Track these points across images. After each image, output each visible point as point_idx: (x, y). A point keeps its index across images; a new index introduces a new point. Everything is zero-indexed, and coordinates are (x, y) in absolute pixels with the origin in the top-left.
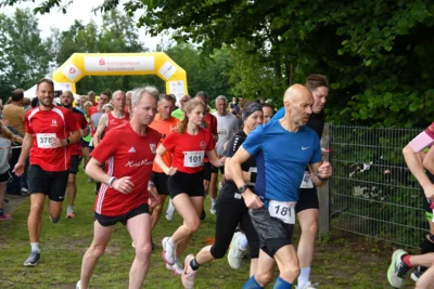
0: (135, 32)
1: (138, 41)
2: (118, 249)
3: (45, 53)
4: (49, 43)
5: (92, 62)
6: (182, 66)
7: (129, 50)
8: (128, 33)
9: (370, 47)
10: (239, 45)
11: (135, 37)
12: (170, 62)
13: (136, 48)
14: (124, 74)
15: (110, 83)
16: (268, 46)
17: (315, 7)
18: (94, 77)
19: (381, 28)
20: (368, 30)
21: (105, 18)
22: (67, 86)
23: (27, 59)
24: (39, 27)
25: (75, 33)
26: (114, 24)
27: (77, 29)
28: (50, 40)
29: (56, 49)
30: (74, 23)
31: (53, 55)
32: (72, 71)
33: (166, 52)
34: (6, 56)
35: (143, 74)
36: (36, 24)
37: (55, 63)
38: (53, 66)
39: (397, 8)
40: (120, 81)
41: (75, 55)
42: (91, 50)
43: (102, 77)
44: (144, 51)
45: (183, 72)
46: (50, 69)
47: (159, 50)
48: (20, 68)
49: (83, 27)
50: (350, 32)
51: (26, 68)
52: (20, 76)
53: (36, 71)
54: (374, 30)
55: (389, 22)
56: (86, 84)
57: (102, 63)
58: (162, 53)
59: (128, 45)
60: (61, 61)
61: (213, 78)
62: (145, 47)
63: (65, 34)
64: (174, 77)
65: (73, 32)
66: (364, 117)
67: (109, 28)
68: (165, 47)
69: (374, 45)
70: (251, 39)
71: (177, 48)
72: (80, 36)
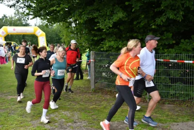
1: (28, 22)
6: (44, 31)
7: (24, 25)
8: (24, 20)
9: (105, 26)
10: (63, 24)
11: (26, 21)
12: (39, 30)
13: (27, 25)
14: (22, 34)
16: (73, 25)
17: (88, 11)
18: (11, 35)
19: (109, 20)
20: (105, 20)
21: (15, 14)
22: (1, 38)
26: (18, 16)
27: (5, 18)
30: (3, 16)
32: (3, 33)
39: (114, 13)
40: (21, 36)
41: (4, 27)
42: (11, 26)
44: (31, 26)
45: (44, 34)
47: (36, 26)
49: (7, 17)
50: (99, 21)
54: (107, 20)
55: (112, 18)
57: (14, 30)
59: (24, 24)
61: (55, 36)
62: (30, 24)
64: (41, 35)
65: (3, 19)
66: (105, 50)
67: (16, 18)
68: (38, 25)
69: (107, 25)
70: (67, 22)
71: (42, 25)
72: (6, 20)
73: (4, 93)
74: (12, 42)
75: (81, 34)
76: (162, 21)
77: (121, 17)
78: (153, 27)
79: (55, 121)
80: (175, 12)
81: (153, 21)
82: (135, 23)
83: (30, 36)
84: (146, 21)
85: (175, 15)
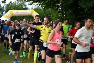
0: (26, 4)
1: (27, 7)
2: (22, 61)
3: (2, 10)
5: (15, 12)
7: (24, 9)
8: (24, 5)
11: (26, 6)
12: (35, 12)
13: (26, 9)
14: (23, 15)
15: (19, 18)
18: (15, 16)
22: (8, 19)
25: (10, 5)
26: (20, 2)
27: (11, 4)
28: (3, 6)
29: (5, 9)
30: (10, 2)
31: (4, 11)
32: (9, 15)
33: (34, 10)
35: (28, 15)
37: (5, 12)
38: (4, 13)
40: (22, 17)
41: (10, 11)
42: (15, 9)
43: (17, 16)
44: (28, 9)
46: (4, 14)
47: (32, 9)
49: (12, 3)
56: (13, 18)
57: (17, 12)
58: (33, 10)
59: (24, 8)
60: (6, 12)
62: (28, 8)
63: (7, 5)
65: (9, 4)
68: (34, 8)
69: (88, 6)
70: (56, 6)
71: (37, 9)
72: (11, 5)
73: (10, 59)
83: (28, 17)
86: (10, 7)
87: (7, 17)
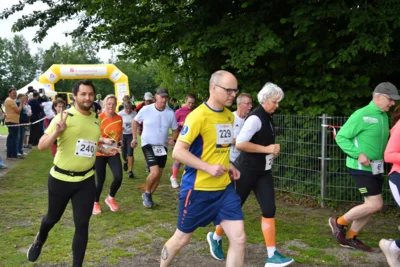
1: (96, 57)
3: (34, 65)
4: (37, 57)
5: (65, 70)
6: (126, 73)
7: (90, 62)
8: (89, 52)
9: (241, 63)
10: (162, 60)
11: (94, 54)
12: (117, 71)
13: (95, 61)
16: (181, 61)
17: (209, 35)
18: (67, 80)
19: (249, 51)
20: (241, 52)
21: (74, 41)
22: (48, 86)
23: (22, 68)
24: (29, 47)
25: (54, 51)
26: (80, 45)
27: (55, 49)
28: (37, 55)
29: (41, 61)
30: (53, 45)
31: (39, 66)
32: (52, 76)
33: (115, 64)
34: (7, 66)
35: (100, 78)
36: (27, 45)
37: (40, 71)
38: (39, 73)
39: (258, 40)
41: (54, 66)
42: (66, 62)
43: (72, 80)
44: (102, 62)
45: (126, 77)
46: (37, 75)
47: (110, 62)
48: (17, 74)
49: (59, 48)
50: (230, 53)
51: (20, 74)
52: (17, 79)
53: (27, 76)
54: (245, 53)
55: (253, 48)
56: (64, 86)
57: (72, 70)
58: (112, 65)
59: (90, 59)
60: (45, 69)
61: (146, 82)
62: (100, 60)
63: (47, 51)
64: (120, 80)
65: (52, 50)
67: (76, 48)
68: (114, 61)
69: (244, 61)
70: (170, 56)
72: (57, 53)
74: (68, 94)
75: (195, 78)
76: (350, 54)
77: (271, 48)
78: (334, 66)
79: (146, 239)
80: (376, 38)
81: (332, 54)
82: (298, 57)
83: (100, 83)
84: (320, 53)
85: (376, 43)
86: (55, 56)
87: (46, 81)
